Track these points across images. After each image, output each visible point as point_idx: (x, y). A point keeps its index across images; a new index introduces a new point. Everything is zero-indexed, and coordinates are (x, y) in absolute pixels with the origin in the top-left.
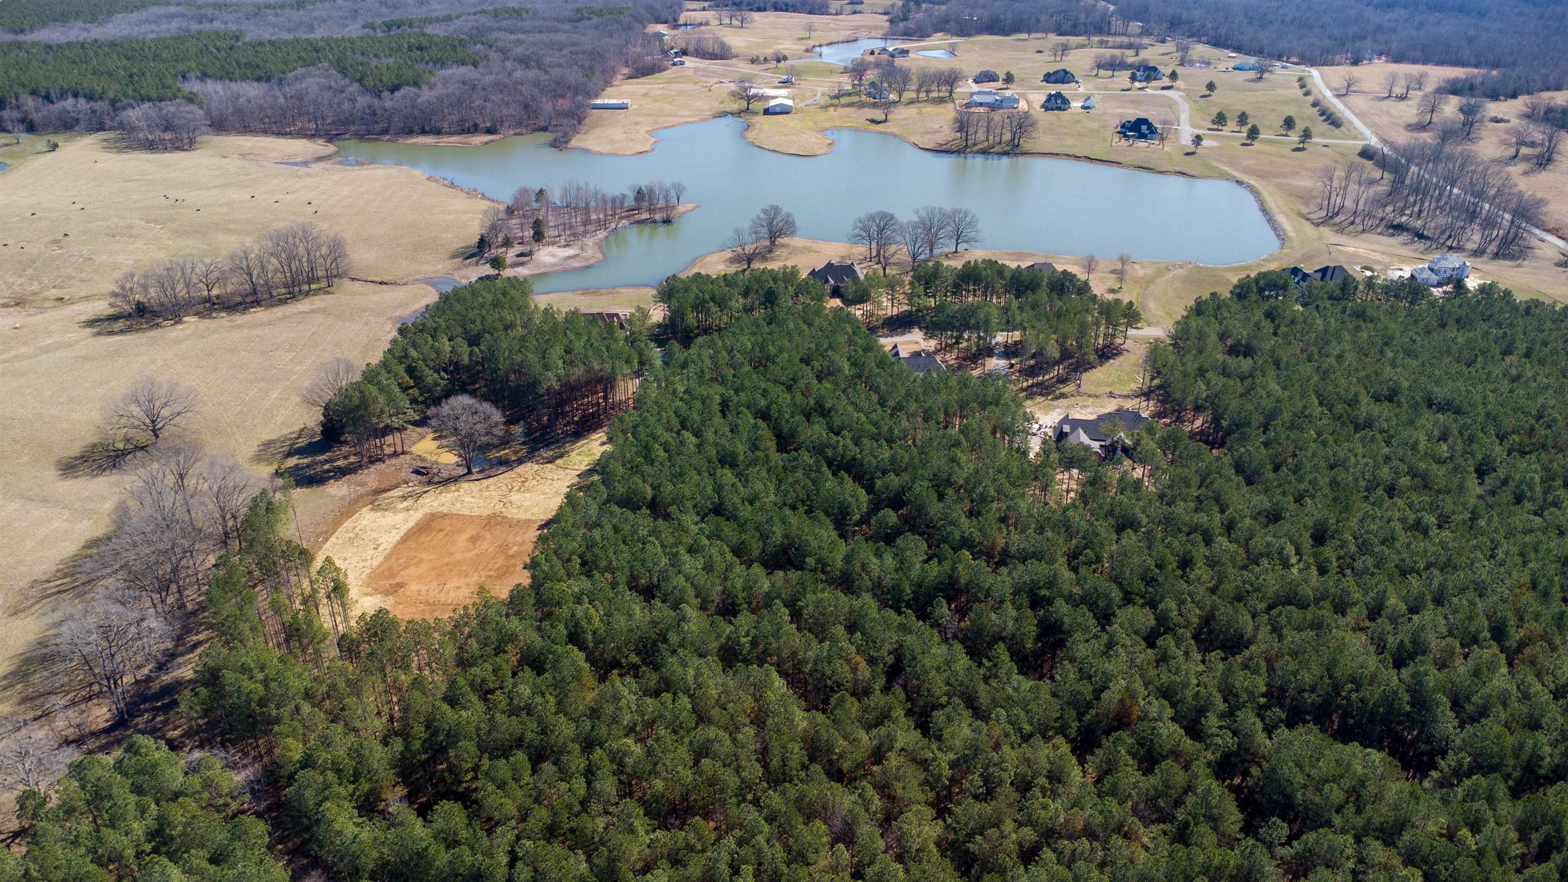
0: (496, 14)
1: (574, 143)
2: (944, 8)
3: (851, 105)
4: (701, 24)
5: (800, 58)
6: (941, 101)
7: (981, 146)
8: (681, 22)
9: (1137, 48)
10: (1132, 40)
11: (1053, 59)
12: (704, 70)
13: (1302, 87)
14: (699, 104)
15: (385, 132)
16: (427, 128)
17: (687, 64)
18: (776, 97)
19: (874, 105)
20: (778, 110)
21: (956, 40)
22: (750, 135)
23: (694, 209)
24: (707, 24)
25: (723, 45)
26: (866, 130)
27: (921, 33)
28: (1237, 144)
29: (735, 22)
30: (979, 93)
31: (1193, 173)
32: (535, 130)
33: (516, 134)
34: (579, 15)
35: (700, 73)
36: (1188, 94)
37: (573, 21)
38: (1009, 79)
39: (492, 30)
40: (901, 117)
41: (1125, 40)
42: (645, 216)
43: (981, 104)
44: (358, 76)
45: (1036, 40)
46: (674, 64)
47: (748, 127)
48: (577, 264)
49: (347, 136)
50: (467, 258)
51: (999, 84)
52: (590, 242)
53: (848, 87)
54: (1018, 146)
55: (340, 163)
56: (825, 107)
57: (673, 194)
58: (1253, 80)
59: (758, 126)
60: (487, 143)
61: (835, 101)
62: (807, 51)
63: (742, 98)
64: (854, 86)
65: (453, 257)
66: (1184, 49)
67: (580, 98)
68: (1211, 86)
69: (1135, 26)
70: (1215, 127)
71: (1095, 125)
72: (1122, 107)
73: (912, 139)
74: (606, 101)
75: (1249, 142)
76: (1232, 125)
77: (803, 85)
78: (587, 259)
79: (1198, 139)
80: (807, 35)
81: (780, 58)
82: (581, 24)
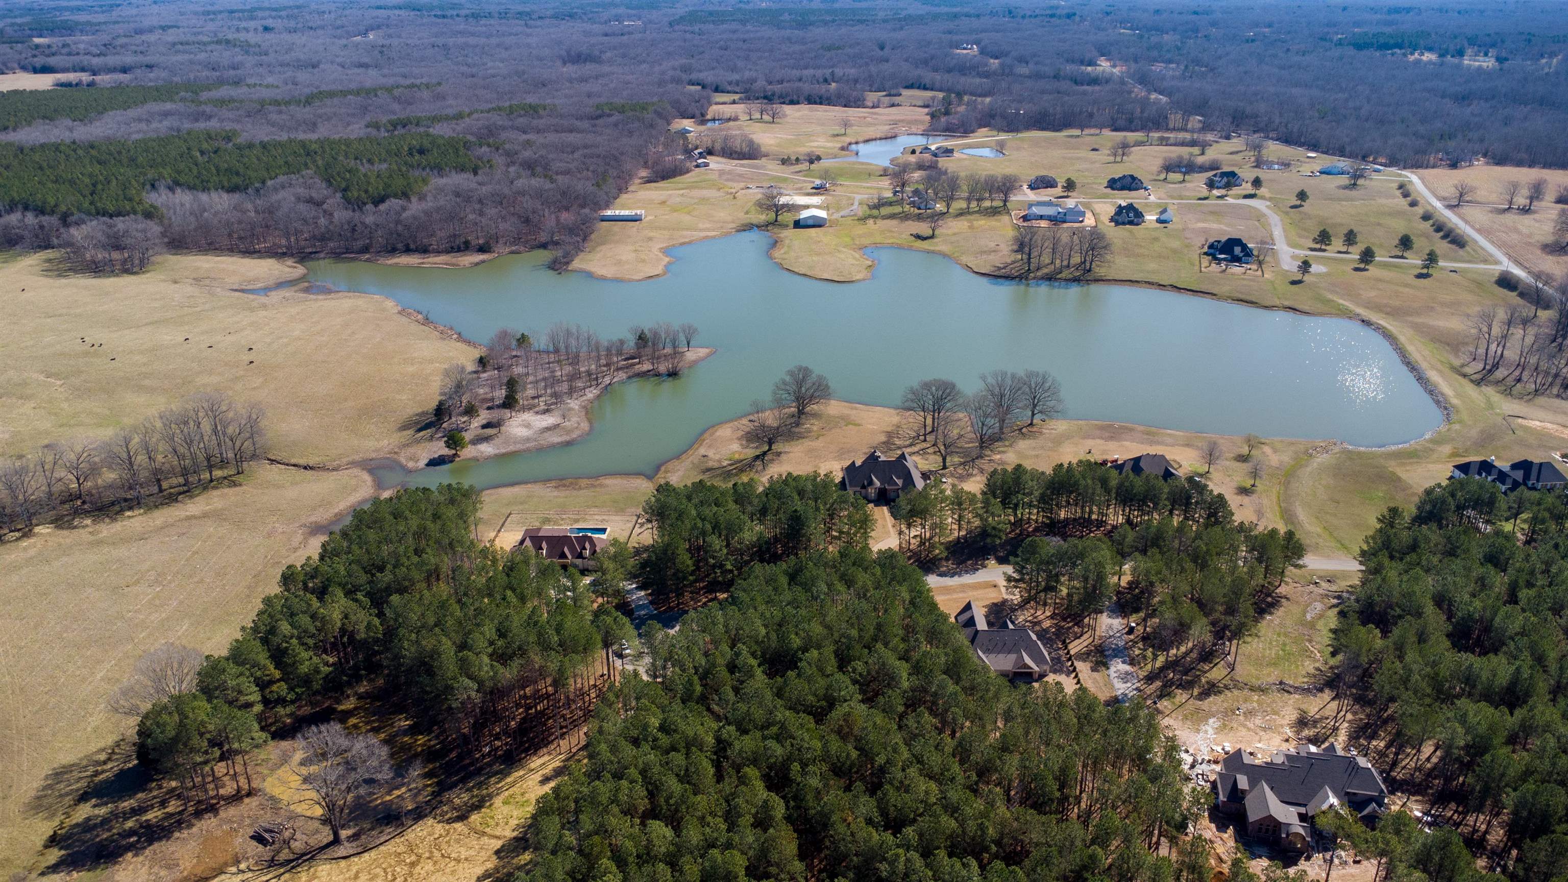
0: (511, 110)
1: (576, 264)
2: (988, 100)
3: (892, 216)
4: (729, 120)
5: (835, 157)
6: (994, 212)
7: (1045, 271)
8: (709, 117)
9: (1204, 146)
10: (1195, 136)
11: (1112, 159)
12: (730, 172)
13: (1406, 195)
14: (722, 215)
15: (365, 250)
16: (412, 246)
17: (712, 166)
18: (807, 207)
19: (919, 218)
20: (810, 222)
21: (1003, 136)
22: (778, 254)
23: (709, 355)
24: (736, 119)
25: (751, 142)
26: (910, 248)
27: (964, 129)
28: (1348, 268)
29: (766, 117)
30: (1039, 204)
31: (1306, 308)
32: (533, 248)
33: (512, 252)
34: (599, 112)
35: (725, 177)
36: (1276, 204)
37: (592, 119)
38: (1070, 186)
39: (504, 128)
40: (950, 232)
41: (1187, 136)
42: (647, 366)
43: (1041, 217)
44: (343, 185)
45: (1089, 136)
46: (698, 166)
47: (775, 244)
48: (555, 438)
49: (322, 255)
50: (420, 430)
51: (1058, 191)
52: (574, 404)
53: (888, 194)
54: (1089, 271)
55: (307, 290)
56: (863, 219)
57: (682, 338)
58: (1346, 187)
59: (787, 242)
60: (477, 264)
61: (875, 212)
62: (843, 149)
63: (769, 208)
64: (895, 193)
65: (404, 428)
66: (1257, 147)
67: (586, 211)
68: (1302, 196)
69: (1196, 121)
70: (1318, 246)
71: (1176, 244)
72: (1204, 221)
73: (964, 259)
74: (617, 212)
75: (1362, 266)
76: (1337, 244)
77: (839, 191)
78: (568, 432)
79: (1305, 266)
80: (843, 131)
81: (813, 159)
82: (600, 122)
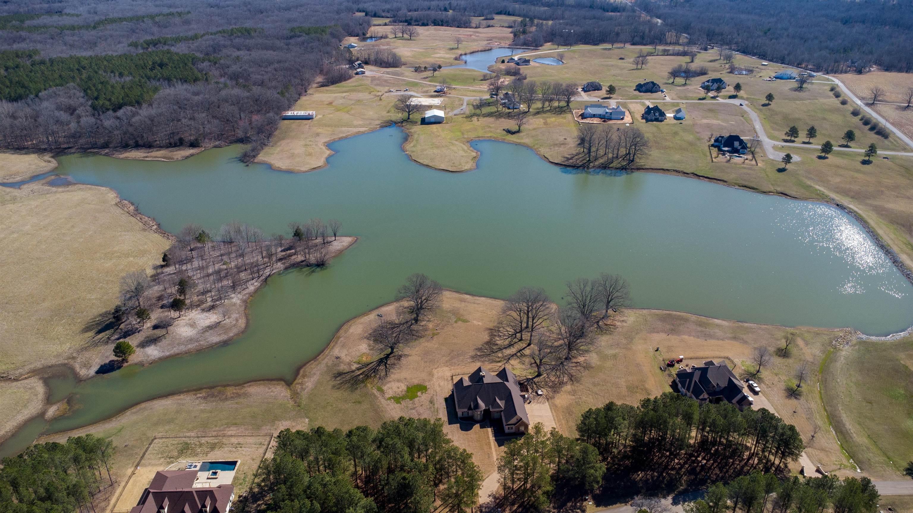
0: (232, 33)
1: (262, 157)
2: (550, 23)
3: (490, 115)
4: (381, 38)
5: (451, 65)
6: (560, 111)
7: (601, 161)
8: (368, 35)
9: (693, 56)
10: (686, 48)
11: (635, 66)
12: (379, 79)
13: (837, 96)
14: (371, 113)
15: (105, 146)
16: (140, 142)
17: (368, 73)
18: (430, 107)
19: (509, 116)
20: (433, 120)
21: (561, 49)
22: (409, 147)
23: (351, 245)
24: (386, 37)
25: (394, 56)
26: (503, 141)
27: (535, 44)
28: (814, 156)
29: (406, 36)
30: (593, 106)
31: (793, 193)
32: (231, 143)
33: (215, 147)
34: (293, 33)
35: (375, 82)
36: (752, 103)
37: (287, 38)
38: (611, 90)
39: (225, 46)
40: (531, 127)
41: (680, 48)
42: (300, 258)
43: (594, 116)
44: (96, 94)
45: (617, 49)
46: (357, 74)
47: (406, 138)
48: (215, 338)
49: (73, 150)
50: (99, 332)
51: (603, 93)
52: (236, 299)
53: (487, 96)
54: (633, 161)
55: (52, 184)
56: (470, 117)
57: (330, 231)
58: (796, 90)
59: (416, 136)
60: (187, 157)
61: (478, 111)
62: (456, 59)
63: (403, 110)
64: (492, 95)
65: (87, 329)
66: (729, 58)
67: (271, 114)
68: (770, 97)
69: (684, 38)
70: (789, 138)
71: (690, 137)
72: (706, 118)
73: (544, 151)
74: (296, 113)
75: (823, 154)
76: (803, 136)
77: (453, 94)
78: (227, 330)
79: (788, 159)
80: (456, 46)
81: (437, 68)
82: (292, 41)
